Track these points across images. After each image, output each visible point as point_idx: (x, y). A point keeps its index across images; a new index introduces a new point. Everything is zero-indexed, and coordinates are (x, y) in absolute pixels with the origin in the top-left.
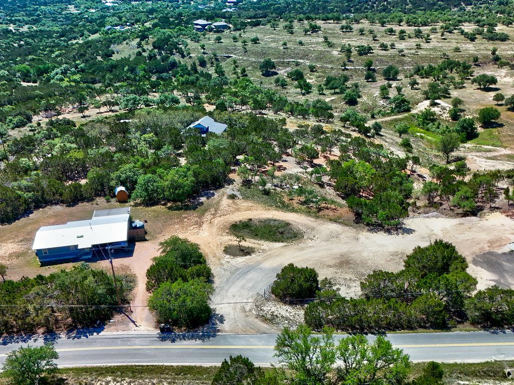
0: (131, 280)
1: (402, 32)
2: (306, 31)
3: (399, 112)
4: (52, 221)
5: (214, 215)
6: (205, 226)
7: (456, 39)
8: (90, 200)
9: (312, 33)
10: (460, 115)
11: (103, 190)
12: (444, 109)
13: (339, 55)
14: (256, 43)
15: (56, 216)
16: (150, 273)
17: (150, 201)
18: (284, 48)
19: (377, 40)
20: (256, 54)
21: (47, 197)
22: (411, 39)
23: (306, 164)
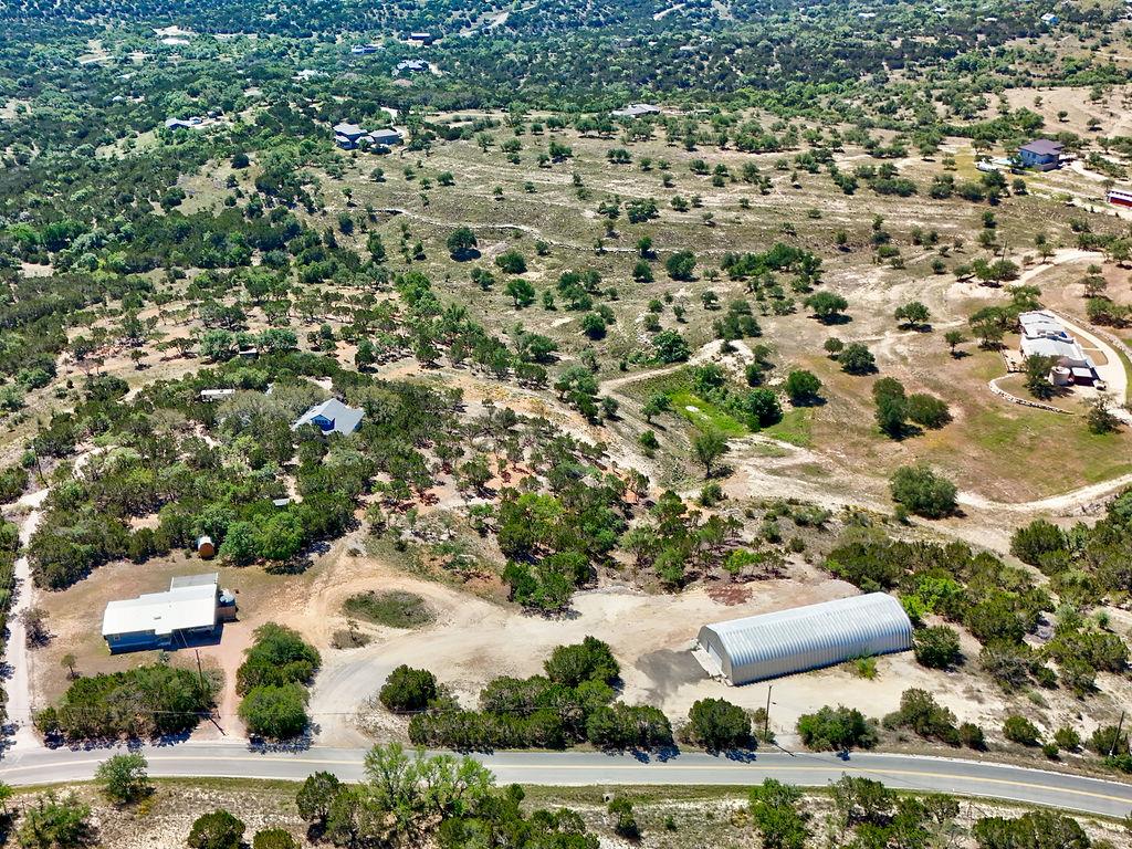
0: (219, 677)
1: (721, 170)
2: (543, 160)
3: (667, 362)
4: (117, 586)
5: (326, 582)
6: (313, 601)
7: (819, 189)
8: (165, 554)
9: (554, 162)
10: (763, 375)
11: (181, 539)
12: (741, 361)
13: (595, 221)
14: (447, 184)
15: (121, 579)
16: (241, 673)
17: (244, 559)
18: (498, 199)
19: (671, 186)
20: (446, 211)
21: (108, 550)
22: (735, 186)
23: (471, 491)
